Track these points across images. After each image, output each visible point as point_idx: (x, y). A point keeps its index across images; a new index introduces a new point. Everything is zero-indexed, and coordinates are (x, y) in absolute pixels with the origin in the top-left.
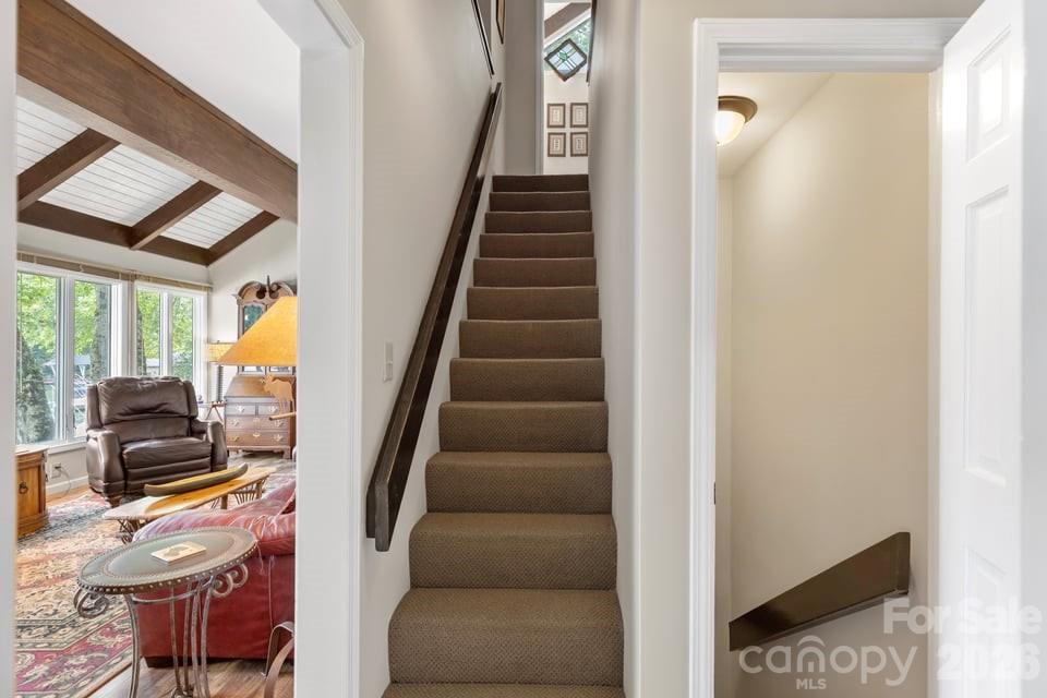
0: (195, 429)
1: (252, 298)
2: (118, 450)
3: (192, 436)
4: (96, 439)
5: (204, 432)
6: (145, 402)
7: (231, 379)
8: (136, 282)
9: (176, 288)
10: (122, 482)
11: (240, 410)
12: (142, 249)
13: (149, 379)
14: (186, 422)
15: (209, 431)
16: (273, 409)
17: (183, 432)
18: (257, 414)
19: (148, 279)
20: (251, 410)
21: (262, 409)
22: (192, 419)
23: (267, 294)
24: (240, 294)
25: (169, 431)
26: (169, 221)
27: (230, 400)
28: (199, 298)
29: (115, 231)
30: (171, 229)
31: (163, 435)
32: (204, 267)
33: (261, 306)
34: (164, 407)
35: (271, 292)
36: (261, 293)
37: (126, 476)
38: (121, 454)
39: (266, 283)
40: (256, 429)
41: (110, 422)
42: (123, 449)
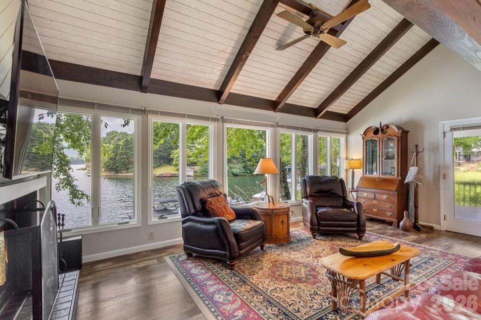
0: (347, 205)
1: (371, 135)
2: (315, 211)
3: (345, 208)
4: (306, 204)
5: (353, 207)
6: (324, 187)
7: (359, 178)
8: (318, 133)
9: (333, 134)
10: (317, 227)
11: (366, 195)
12: (320, 118)
13: (325, 177)
14: (342, 200)
15: (355, 206)
16: (385, 197)
17: (340, 205)
18: (375, 198)
19: (322, 131)
20: (371, 196)
21: (378, 196)
22: (344, 198)
23: (380, 132)
24: (364, 134)
25: (334, 204)
26: (332, 102)
27: (360, 189)
28: (342, 139)
29: (311, 111)
30: (331, 107)
31: (332, 205)
32: (345, 123)
33: (377, 139)
34: (332, 191)
35: (382, 130)
36: (376, 132)
37: (319, 224)
38: (316, 213)
39: (378, 126)
40: (374, 206)
41: (311, 196)
42: (317, 211)
